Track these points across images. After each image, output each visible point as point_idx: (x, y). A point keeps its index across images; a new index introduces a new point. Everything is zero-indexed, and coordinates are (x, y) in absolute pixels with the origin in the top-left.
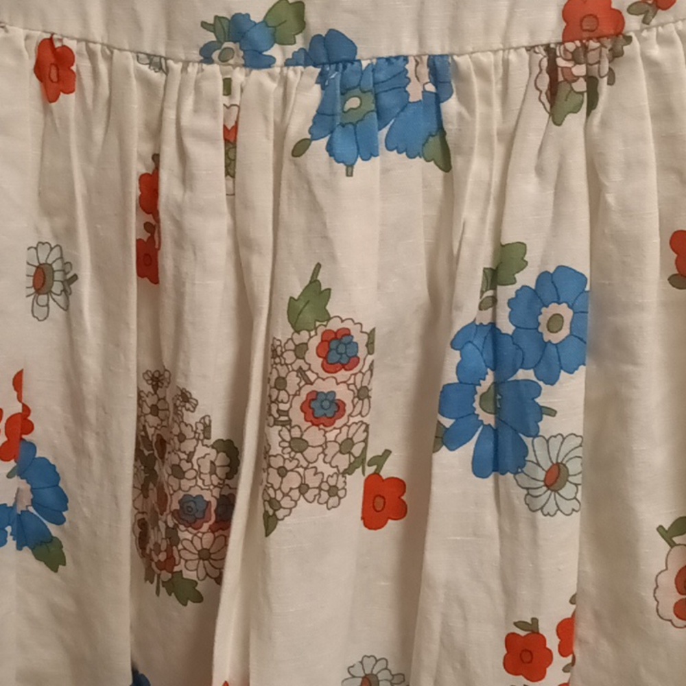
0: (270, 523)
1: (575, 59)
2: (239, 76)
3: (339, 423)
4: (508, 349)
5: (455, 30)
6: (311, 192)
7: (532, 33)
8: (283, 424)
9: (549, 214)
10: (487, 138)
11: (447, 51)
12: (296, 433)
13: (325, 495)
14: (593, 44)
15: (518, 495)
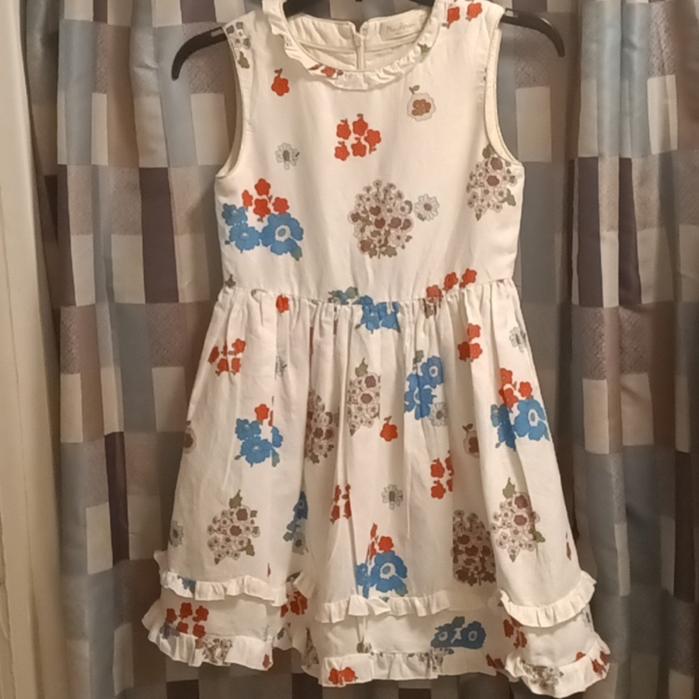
0: (352, 432)
1: (430, 301)
2: (339, 307)
3: (371, 402)
4: (421, 380)
5: (399, 295)
6: (361, 338)
7: (419, 296)
8: (355, 403)
9: (428, 342)
10: (410, 322)
11: (397, 301)
12: (359, 405)
13: (367, 424)
14: (435, 298)
15: (429, 422)
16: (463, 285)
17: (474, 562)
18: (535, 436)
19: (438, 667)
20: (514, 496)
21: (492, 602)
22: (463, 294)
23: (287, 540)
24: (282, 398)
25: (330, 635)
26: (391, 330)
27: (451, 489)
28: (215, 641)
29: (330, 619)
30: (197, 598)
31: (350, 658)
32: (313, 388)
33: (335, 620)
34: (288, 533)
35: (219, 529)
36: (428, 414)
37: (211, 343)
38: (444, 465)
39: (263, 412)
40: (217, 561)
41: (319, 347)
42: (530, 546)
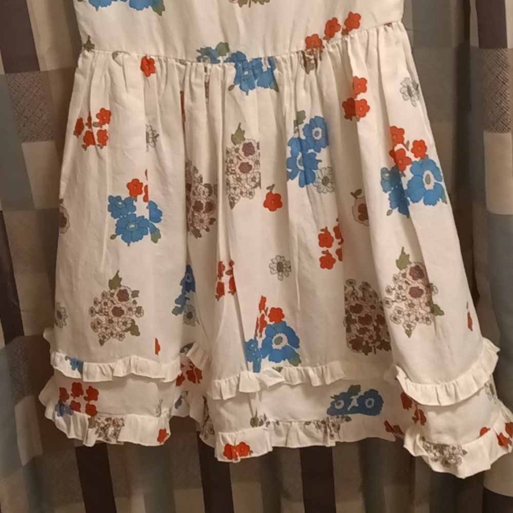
0: (232, 205)
1: (310, 54)
2: (209, 66)
3: (251, 172)
4: (304, 144)
5: (275, 49)
6: (235, 100)
7: (297, 48)
8: (233, 174)
9: (309, 101)
10: (288, 80)
11: (273, 55)
12: (238, 176)
13: (248, 195)
14: (315, 49)
15: (314, 189)
16: (345, 33)
17: (369, 331)
18: (431, 201)
19: (335, 434)
20: (409, 267)
21: (387, 376)
22: (346, 42)
23: (176, 315)
24: (158, 171)
25: (222, 411)
26: (268, 90)
27: (340, 259)
28: (107, 420)
29: (221, 396)
30: (85, 380)
31: (244, 433)
32: (189, 158)
33: (225, 397)
34: (176, 307)
35: (101, 311)
36: (313, 180)
37: (74, 115)
38: (333, 234)
39: (136, 187)
40: (102, 343)
41: (191, 114)
42: (427, 319)
